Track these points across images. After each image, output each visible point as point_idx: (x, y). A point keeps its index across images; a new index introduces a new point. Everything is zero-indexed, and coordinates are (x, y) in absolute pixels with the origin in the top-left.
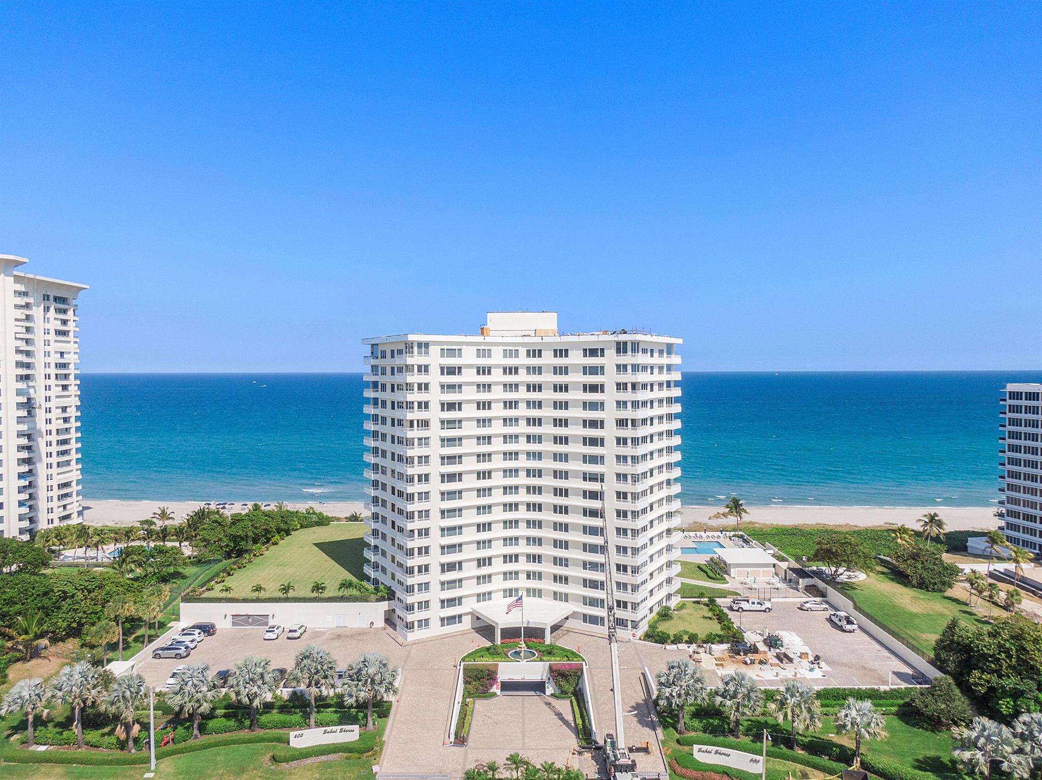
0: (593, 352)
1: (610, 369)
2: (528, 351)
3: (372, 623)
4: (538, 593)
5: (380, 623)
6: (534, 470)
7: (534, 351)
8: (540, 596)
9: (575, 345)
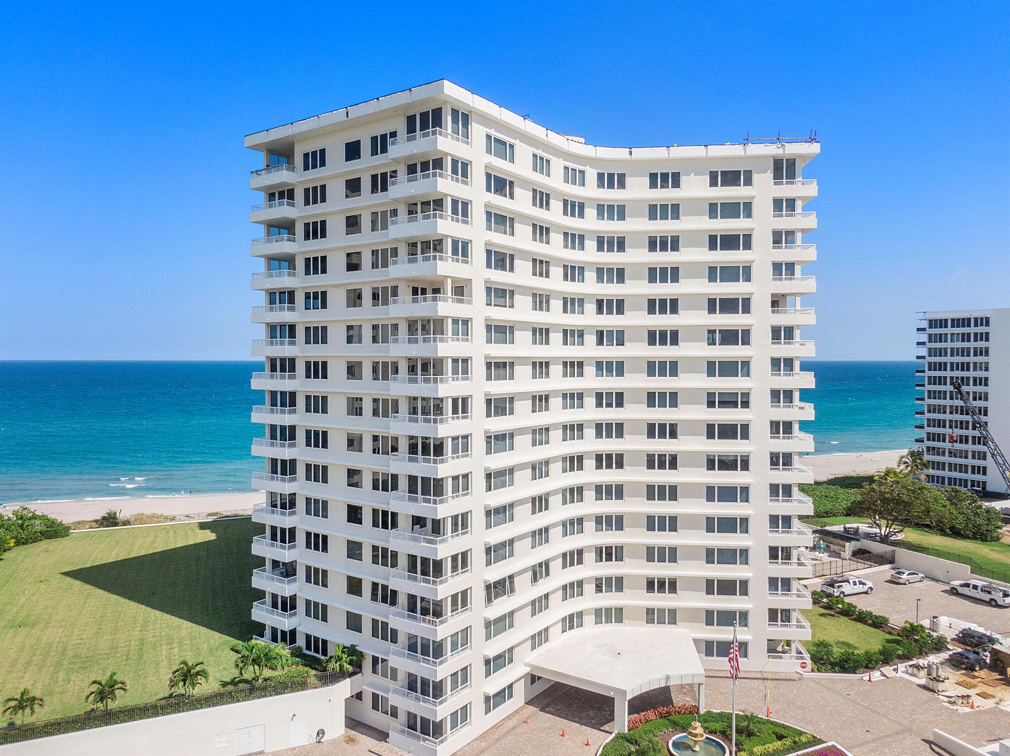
0: (731, 178)
1: (763, 208)
2: (600, 176)
3: (321, 733)
4: (615, 615)
5: (337, 729)
6: (609, 395)
7: (611, 176)
8: (620, 620)
9: (694, 165)
